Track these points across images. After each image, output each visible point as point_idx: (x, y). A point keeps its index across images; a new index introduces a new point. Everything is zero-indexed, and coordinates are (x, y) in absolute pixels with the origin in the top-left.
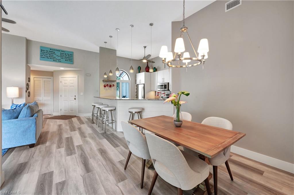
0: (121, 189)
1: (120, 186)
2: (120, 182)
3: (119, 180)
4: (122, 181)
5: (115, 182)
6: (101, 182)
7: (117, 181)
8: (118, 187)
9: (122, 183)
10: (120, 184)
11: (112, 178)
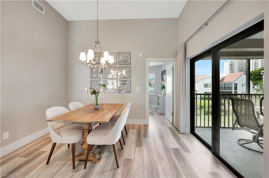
0: (134, 154)
1: (133, 156)
2: (131, 159)
3: (131, 161)
4: (129, 159)
5: (134, 161)
6: (144, 166)
7: (133, 161)
8: (135, 157)
9: (130, 158)
10: (132, 157)
11: (135, 166)
